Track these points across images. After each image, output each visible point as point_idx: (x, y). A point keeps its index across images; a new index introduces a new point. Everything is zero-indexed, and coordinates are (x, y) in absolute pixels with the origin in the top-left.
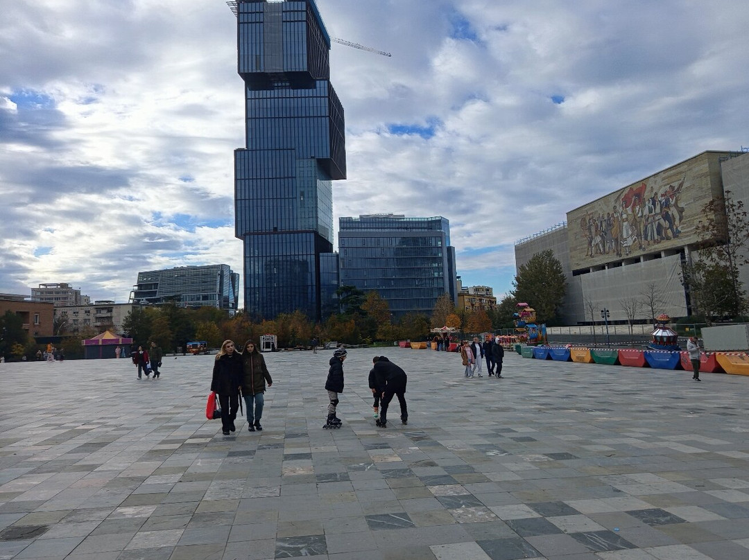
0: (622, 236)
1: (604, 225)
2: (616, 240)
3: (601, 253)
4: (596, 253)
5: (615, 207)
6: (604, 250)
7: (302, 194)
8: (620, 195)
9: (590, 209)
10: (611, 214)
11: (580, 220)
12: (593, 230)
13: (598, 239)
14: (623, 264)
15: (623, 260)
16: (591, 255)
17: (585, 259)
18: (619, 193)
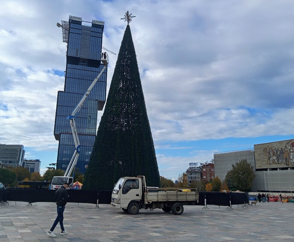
0: (290, 158)
1: (278, 152)
2: (286, 159)
3: (276, 164)
4: (273, 163)
5: (286, 146)
6: (278, 162)
7: (90, 116)
8: (289, 142)
9: (270, 145)
10: (283, 149)
11: (263, 149)
12: (271, 153)
13: (275, 158)
14: (289, 169)
15: (289, 167)
16: (269, 164)
17: (265, 165)
18: (288, 141)
